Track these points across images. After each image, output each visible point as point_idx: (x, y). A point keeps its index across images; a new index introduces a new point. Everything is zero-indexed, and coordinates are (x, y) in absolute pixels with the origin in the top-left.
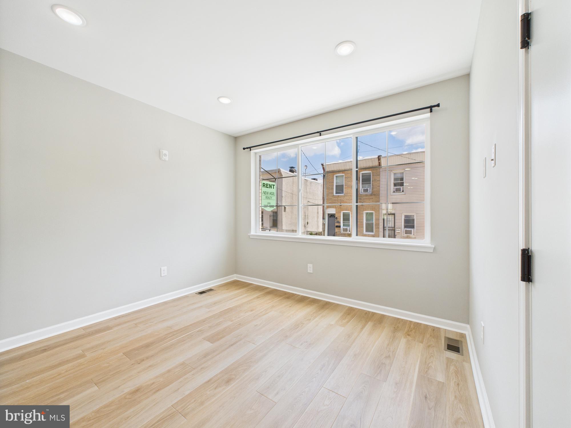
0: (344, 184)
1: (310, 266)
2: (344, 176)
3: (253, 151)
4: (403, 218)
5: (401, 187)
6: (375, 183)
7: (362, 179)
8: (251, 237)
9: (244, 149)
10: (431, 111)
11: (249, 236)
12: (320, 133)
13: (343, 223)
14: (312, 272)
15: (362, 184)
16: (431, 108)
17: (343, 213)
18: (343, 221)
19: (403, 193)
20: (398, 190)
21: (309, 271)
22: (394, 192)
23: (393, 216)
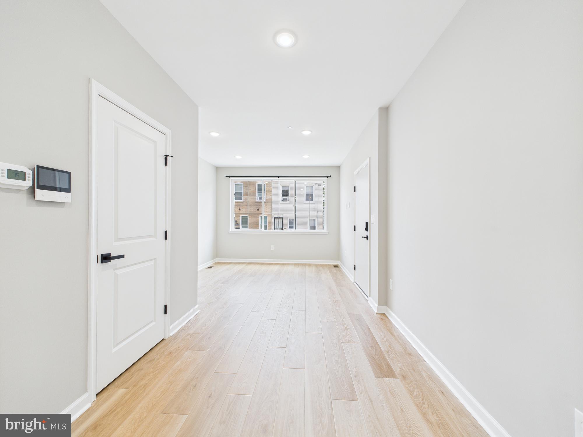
0: (243, 192)
1: (272, 246)
2: (243, 185)
3: (231, 178)
4: (288, 221)
5: (287, 197)
6: (268, 193)
7: (258, 189)
8: (230, 233)
9: (226, 176)
10: (327, 177)
11: (229, 232)
12: (278, 177)
13: (242, 225)
14: (273, 249)
15: (258, 193)
16: (328, 176)
17: (242, 217)
18: (242, 223)
19: (288, 202)
20: (285, 200)
21: (272, 249)
22: (282, 201)
23: (281, 220)
